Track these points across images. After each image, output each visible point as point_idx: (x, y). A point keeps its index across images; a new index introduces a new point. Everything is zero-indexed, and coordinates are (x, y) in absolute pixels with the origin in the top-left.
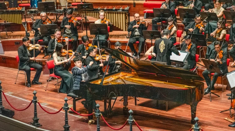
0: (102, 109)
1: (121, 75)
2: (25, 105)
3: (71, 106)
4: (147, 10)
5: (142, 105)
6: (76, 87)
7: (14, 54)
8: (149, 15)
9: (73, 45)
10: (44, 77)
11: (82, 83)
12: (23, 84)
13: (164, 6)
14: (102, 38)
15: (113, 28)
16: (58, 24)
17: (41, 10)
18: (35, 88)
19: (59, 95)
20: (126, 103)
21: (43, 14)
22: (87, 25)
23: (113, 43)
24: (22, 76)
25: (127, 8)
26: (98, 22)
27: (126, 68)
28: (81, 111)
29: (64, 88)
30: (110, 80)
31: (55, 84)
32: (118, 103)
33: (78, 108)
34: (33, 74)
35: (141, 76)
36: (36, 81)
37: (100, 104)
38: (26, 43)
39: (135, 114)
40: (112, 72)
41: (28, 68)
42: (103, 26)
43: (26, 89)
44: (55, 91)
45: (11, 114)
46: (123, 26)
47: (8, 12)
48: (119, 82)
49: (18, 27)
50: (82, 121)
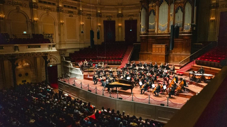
0: (111, 90)
1: (115, 82)
2: (94, 89)
3: (104, 89)
4: (121, 68)
5: (120, 89)
6: (105, 85)
7: (92, 77)
8: (121, 69)
9: (105, 76)
10: (98, 83)
11: (107, 84)
12: (93, 84)
13: (125, 67)
14: (111, 74)
15: (114, 72)
16: (102, 71)
17: (97, 68)
18: (96, 85)
19: (101, 87)
20: (116, 89)
21: (98, 68)
22: (108, 71)
23: (113, 75)
24: (93, 82)
25: (117, 67)
26: (111, 70)
27: (116, 81)
28: (106, 90)
29: (103, 85)
30: (113, 83)
31: (101, 84)
32: (115, 89)
33: (105, 90)
34: (96, 82)
35: (120, 83)
36: (96, 84)
37: (111, 89)
38: (95, 75)
39: (119, 91)
40: (113, 82)
41: (95, 81)
42: (112, 71)
43: (94, 85)
44: (101, 86)
45: (91, 91)
46: (116, 71)
47: (90, 68)
48: (115, 84)
49: (92, 71)
50: (107, 93)
